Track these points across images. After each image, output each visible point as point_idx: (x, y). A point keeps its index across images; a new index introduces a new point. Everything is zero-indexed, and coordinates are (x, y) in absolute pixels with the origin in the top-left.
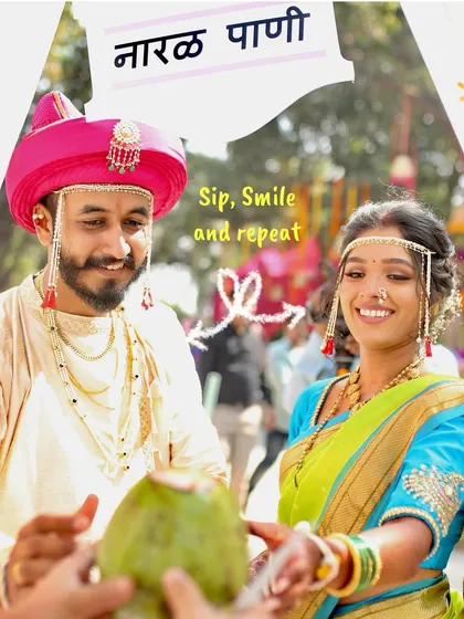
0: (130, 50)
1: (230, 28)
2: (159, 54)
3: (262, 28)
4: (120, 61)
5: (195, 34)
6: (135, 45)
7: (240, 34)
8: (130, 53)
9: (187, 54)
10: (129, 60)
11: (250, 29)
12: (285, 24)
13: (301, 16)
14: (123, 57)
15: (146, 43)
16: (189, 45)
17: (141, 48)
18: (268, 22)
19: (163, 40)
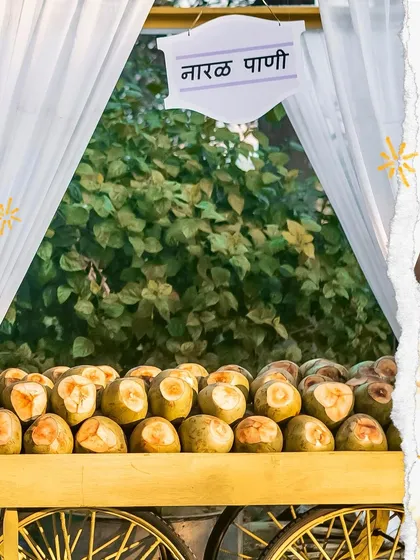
0: (190, 70)
1: (246, 60)
2: (207, 73)
3: (263, 61)
4: (184, 76)
5: (226, 63)
6: (193, 67)
7: (251, 64)
8: (190, 72)
9: (222, 74)
10: (190, 75)
11: (257, 61)
12: (275, 59)
13: (284, 55)
14: (186, 73)
15: (199, 66)
16: (223, 69)
17: (196, 69)
18: (266, 58)
19: (209, 65)
